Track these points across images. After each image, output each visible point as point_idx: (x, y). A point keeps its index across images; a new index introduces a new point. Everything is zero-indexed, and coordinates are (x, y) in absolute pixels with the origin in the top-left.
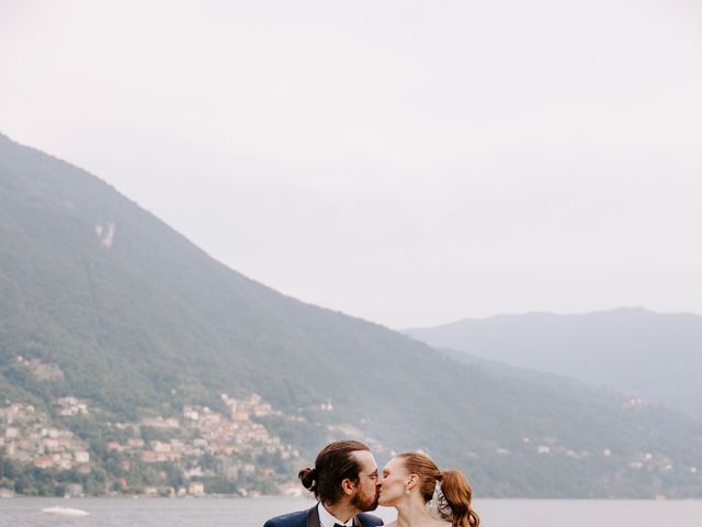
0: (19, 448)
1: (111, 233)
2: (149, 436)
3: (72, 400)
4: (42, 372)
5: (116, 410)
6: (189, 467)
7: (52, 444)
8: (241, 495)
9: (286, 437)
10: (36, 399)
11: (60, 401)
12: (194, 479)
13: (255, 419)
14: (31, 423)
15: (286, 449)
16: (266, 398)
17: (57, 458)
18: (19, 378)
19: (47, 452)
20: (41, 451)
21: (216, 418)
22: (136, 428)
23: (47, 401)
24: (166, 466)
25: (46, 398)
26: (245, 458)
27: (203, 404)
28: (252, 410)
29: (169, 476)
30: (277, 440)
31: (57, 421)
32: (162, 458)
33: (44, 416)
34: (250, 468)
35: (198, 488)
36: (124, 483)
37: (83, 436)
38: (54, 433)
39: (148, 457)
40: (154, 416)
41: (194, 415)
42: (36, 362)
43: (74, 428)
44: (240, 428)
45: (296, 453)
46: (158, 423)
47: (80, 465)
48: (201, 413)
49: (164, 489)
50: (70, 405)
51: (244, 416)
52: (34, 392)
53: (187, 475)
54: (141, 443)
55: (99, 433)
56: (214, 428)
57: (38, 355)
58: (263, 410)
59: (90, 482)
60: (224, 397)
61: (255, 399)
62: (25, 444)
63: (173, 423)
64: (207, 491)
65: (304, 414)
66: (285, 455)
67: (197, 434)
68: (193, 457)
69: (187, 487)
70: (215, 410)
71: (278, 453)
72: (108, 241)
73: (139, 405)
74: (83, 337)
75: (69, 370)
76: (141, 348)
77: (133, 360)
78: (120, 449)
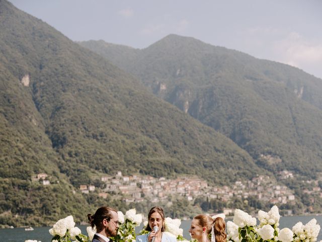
0: (263, 196)
1: (302, 92)
3: (286, 172)
4: (271, 160)
5: (306, 174)
7: (277, 193)
10: (270, 173)
11: (281, 173)
14: (268, 184)
17: (280, 199)
18: (261, 164)
19: (275, 197)
20: (273, 196)
22: (316, 182)
23: (274, 173)
25: (275, 172)
31: (279, 181)
33: (274, 181)
36: (311, 209)
37: (291, 188)
38: (278, 188)
42: (269, 156)
43: (287, 185)
47: (291, 201)
50: (285, 175)
52: (269, 170)
54: (319, 189)
55: (298, 186)
57: (270, 153)
59: (296, 209)
62: (266, 194)
72: (300, 96)
73: (317, 171)
74: (290, 142)
75: (284, 158)
76: (318, 144)
77: (314, 150)
78: (309, 192)
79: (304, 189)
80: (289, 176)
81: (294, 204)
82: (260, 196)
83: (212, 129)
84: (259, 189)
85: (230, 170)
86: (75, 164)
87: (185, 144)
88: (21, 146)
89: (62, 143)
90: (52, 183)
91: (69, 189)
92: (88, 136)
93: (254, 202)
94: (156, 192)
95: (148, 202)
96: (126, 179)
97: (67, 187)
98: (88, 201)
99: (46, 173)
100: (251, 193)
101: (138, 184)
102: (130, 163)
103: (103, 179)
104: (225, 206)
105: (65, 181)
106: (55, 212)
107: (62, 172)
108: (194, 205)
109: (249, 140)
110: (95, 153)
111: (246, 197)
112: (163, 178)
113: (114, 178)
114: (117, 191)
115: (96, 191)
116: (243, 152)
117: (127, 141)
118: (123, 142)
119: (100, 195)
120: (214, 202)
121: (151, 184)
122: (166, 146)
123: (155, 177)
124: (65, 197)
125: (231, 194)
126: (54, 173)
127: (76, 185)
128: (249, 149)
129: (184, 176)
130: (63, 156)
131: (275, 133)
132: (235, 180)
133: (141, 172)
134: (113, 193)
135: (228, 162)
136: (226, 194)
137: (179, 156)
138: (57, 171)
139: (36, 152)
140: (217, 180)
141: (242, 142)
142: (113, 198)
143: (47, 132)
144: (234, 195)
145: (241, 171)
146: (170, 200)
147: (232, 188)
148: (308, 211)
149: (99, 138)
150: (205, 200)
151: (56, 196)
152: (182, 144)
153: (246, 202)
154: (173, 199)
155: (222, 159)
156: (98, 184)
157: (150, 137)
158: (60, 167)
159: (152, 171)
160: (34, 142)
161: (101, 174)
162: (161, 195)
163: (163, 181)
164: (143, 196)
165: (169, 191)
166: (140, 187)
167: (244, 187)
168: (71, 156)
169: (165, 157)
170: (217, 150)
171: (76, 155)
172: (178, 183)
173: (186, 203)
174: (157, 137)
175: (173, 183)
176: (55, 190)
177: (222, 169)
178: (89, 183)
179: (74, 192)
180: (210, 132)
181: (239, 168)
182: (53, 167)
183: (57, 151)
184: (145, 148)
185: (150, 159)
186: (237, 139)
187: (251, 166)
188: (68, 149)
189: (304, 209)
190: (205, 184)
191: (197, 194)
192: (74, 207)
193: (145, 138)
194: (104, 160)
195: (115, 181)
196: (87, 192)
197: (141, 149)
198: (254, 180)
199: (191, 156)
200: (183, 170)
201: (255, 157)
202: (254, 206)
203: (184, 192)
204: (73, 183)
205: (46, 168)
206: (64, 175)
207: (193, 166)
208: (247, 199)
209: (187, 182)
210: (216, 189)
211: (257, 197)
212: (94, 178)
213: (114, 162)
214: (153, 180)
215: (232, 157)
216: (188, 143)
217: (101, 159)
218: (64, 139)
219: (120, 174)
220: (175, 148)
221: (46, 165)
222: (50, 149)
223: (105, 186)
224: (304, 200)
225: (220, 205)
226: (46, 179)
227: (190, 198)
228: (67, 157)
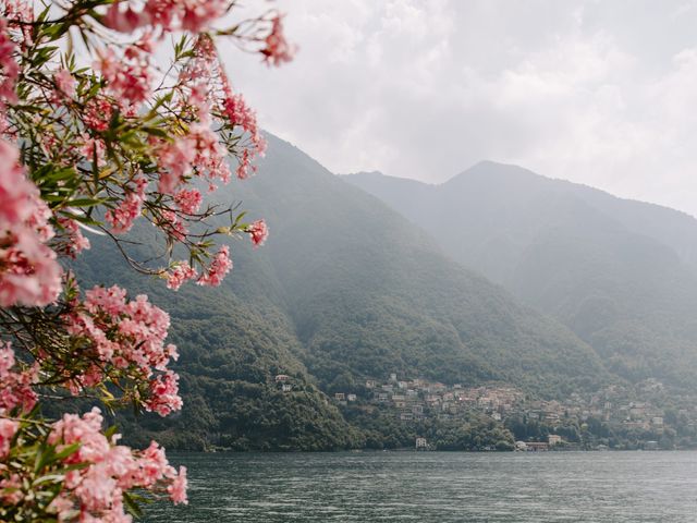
79: (681, 408)
80: (658, 387)
81: (661, 431)
84: (608, 405)
85: (564, 375)
86: (329, 360)
88: (255, 333)
89: (312, 331)
90: (295, 389)
91: (319, 398)
92: (351, 320)
93: (599, 426)
95: (434, 421)
96: (402, 385)
97: (317, 395)
98: (346, 417)
99: (287, 373)
100: (593, 412)
101: (419, 393)
102: (409, 362)
103: (368, 385)
104: (551, 432)
105: (314, 387)
107: (310, 372)
108: (502, 428)
110: (359, 345)
111: (584, 418)
112: (459, 386)
113: (385, 383)
114: (388, 403)
115: (357, 402)
117: (407, 328)
118: (402, 329)
119: (364, 408)
120: (534, 424)
122: (465, 336)
123: (446, 383)
124: (313, 411)
125: (562, 413)
126: (299, 374)
127: (330, 392)
128: (595, 342)
129: (491, 383)
132: (571, 391)
133: (426, 376)
134: (383, 406)
136: (554, 412)
138: (304, 371)
139: (275, 343)
140: (541, 390)
142: (383, 413)
143: (290, 314)
144: (566, 414)
145: (580, 378)
147: (564, 403)
149: (366, 322)
150: (522, 421)
151: (301, 409)
153: (585, 425)
155: (552, 357)
156: (363, 393)
157: (443, 322)
158: (307, 366)
160: (271, 327)
161: (365, 377)
162: (454, 410)
163: (458, 390)
164: (426, 411)
166: (423, 399)
167: (582, 402)
171: (331, 347)
173: (491, 424)
174: (453, 323)
176: (299, 400)
177: (551, 374)
178: (348, 390)
179: (326, 403)
183: (304, 341)
184: (434, 339)
185: (441, 356)
188: (321, 338)
189: (678, 440)
190: (521, 396)
191: (508, 410)
193: (435, 324)
194: (373, 356)
195: (386, 388)
196: (344, 403)
197: (428, 341)
198: (600, 392)
200: (490, 374)
201: (605, 355)
202: (597, 433)
203: (488, 407)
204: (325, 390)
205: (287, 366)
206: (312, 377)
208: (586, 422)
210: (538, 405)
211: (603, 419)
212: (356, 382)
213: (387, 359)
214: (441, 387)
217: (367, 355)
218: (316, 323)
219: (394, 377)
221: (287, 362)
222: (294, 338)
223: (372, 396)
224: (679, 426)
225: (543, 430)
226: (287, 383)
227: (498, 418)
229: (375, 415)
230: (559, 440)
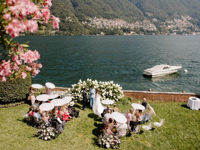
0: (145, 27)
2: (167, 24)
3: (154, 19)
4: (149, 14)
5: (161, 20)
6: (173, 30)
7: (150, 26)
8: (183, 34)
9: (194, 23)
10: (148, 19)
11: (152, 19)
12: (174, 32)
13: (188, 21)
14: (147, 23)
15: (193, 26)
16: (191, 16)
17: (151, 29)
18: (146, 15)
19: (149, 28)
21: (180, 21)
22: (165, 23)
24: (169, 30)
25: (150, 19)
26: (185, 27)
27: (177, 18)
28: (187, 19)
29: (170, 31)
30: (192, 24)
31: (152, 22)
32: (169, 28)
33: (150, 22)
34: (185, 30)
35: (175, 33)
36: (162, 33)
37: (156, 25)
38: (151, 25)
39: (166, 28)
40: (168, 21)
41: (176, 20)
43: (154, 24)
44: (185, 22)
45: (195, 27)
46: (169, 22)
47: (155, 30)
48: (177, 20)
49: (169, 33)
50: (154, 20)
51: (186, 20)
53: (173, 31)
54: (165, 26)
55: (158, 24)
56: (179, 22)
57: (149, 11)
58: (190, 18)
59: (156, 33)
60: (182, 16)
61: (188, 17)
62: (146, 27)
63: (172, 22)
64: (177, 34)
65: (198, 19)
66: (193, 27)
67: (176, 24)
68: (174, 28)
69: (173, 33)
70: (180, 19)
71: (192, 27)
73: (166, 19)
74: (157, 8)
75: (154, 14)
76: (167, 9)
77: (165, 11)
78: (162, 27)
79: (160, 25)
81: (156, 31)
82: (144, 27)
83: (129, 2)
84: (144, 25)
85: (134, 17)
86: (80, 13)
87: (119, 7)
88: (62, 6)
89: (76, 6)
90: (72, 20)
92: (85, 4)
93: (142, 29)
94: (108, 25)
95: (105, 28)
96: (98, 20)
97: (78, 22)
98: (84, 27)
99: (71, 16)
100: (141, 26)
101: (102, 22)
102: (99, 14)
103: (90, 19)
104: (131, 31)
105: (77, 20)
106: (73, 30)
107: (76, 16)
108: (120, 30)
109: (142, 6)
110: (87, 10)
111: (139, 27)
112: (110, 20)
113: (94, 19)
114: (94, 24)
115: (87, 24)
116: (140, 11)
117: (99, 6)
118: (97, 6)
119: (89, 25)
120: (128, 29)
121: (106, 22)
122: (112, 8)
123: (108, 19)
124: (77, 25)
125: (134, 26)
126: (73, 16)
127: (81, 21)
128: (142, 10)
129: (118, 19)
130: (76, 11)
131: (152, 4)
132: (136, 21)
133: (103, 17)
134: (93, 24)
135: (134, 15)
136: (132, 26)
137: (117, 12)
138: (74, 16)
139: (67, 9)
140: (130, 21)
141: (140, 7)
142: (93, 26)
143: (71, 1)
144: (135, 27)
145: (138, 18)
146: (112, 28)
147: (134, 24)
148: (160, 33)
149: (89, 4)
150: (125, 28)
151: (74, 25)
152: (118, 7)
153: (139, 29)
154: (113, 27)
155: (132, 13)
156: (88, 21)
157: (107, 4)
158: (75, 15)
159: (107, 17)
160: (66, 5)
161: (89, 17)
162: (109, 26)
163: (110, 21)
164: (103, 26)
165: (112, 24)
166: (102, 23)
167: (139, 24)
168: (79, 11)
169: (111, 12)
170: (130, 10)
171: (81, 10)
172: (116, 22)
173: (118, 29)
174: (109, 4)
175: (114, 22)
176: (73, 23)
177: (132, 17)
178: (85, 21)
179: (80, 24)
180: (128, 3)
181: (138, 17)
182: (73, 15)
183: (74, 9)
184: (105, 8)
185: (107, 12)
186: (138, 6)
187: (142, 16)
188: (78, 8)
189: (159, 33)
190: (125, 22)
191: (122, 26)
192: (80, 29)
193: (105, 5)
194: (91, 12)
195: (94, 20)
196: (84, 24)
197: (103, 9)
198: (143, 22)
199: (121, 12)
200: (118, 17)
201: (144, 13)
202: (142, 31)
203: (117, 25)
204: (80, 20)
205: (70, 15)
206: (76, 17)
207: (121, 15)
208: (139, 28)
209: (119, 22)
210: (129, 24)
211: (143, 28)
212: (87, 19)
213: (94, 13)
214: (107, 20)
215: (136, 12)
216: (120, 7)
217: (89, 12)
218: (77, 4)
219: (96, 18)
220: (115, 9)
221: (71, 14)
222: (72, 8)
223: (91, 22)
224: (160, 29)
225: (129, 30)
226: (71, 19)
227: (119, 27)
228: (78, 11)
229: (91, 27)
230: (133, 32)
